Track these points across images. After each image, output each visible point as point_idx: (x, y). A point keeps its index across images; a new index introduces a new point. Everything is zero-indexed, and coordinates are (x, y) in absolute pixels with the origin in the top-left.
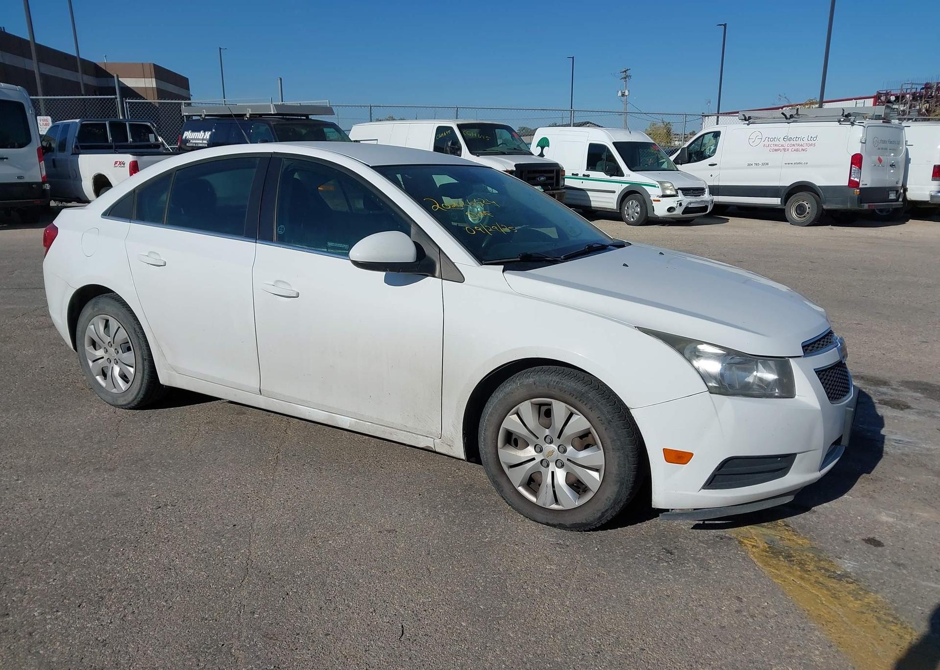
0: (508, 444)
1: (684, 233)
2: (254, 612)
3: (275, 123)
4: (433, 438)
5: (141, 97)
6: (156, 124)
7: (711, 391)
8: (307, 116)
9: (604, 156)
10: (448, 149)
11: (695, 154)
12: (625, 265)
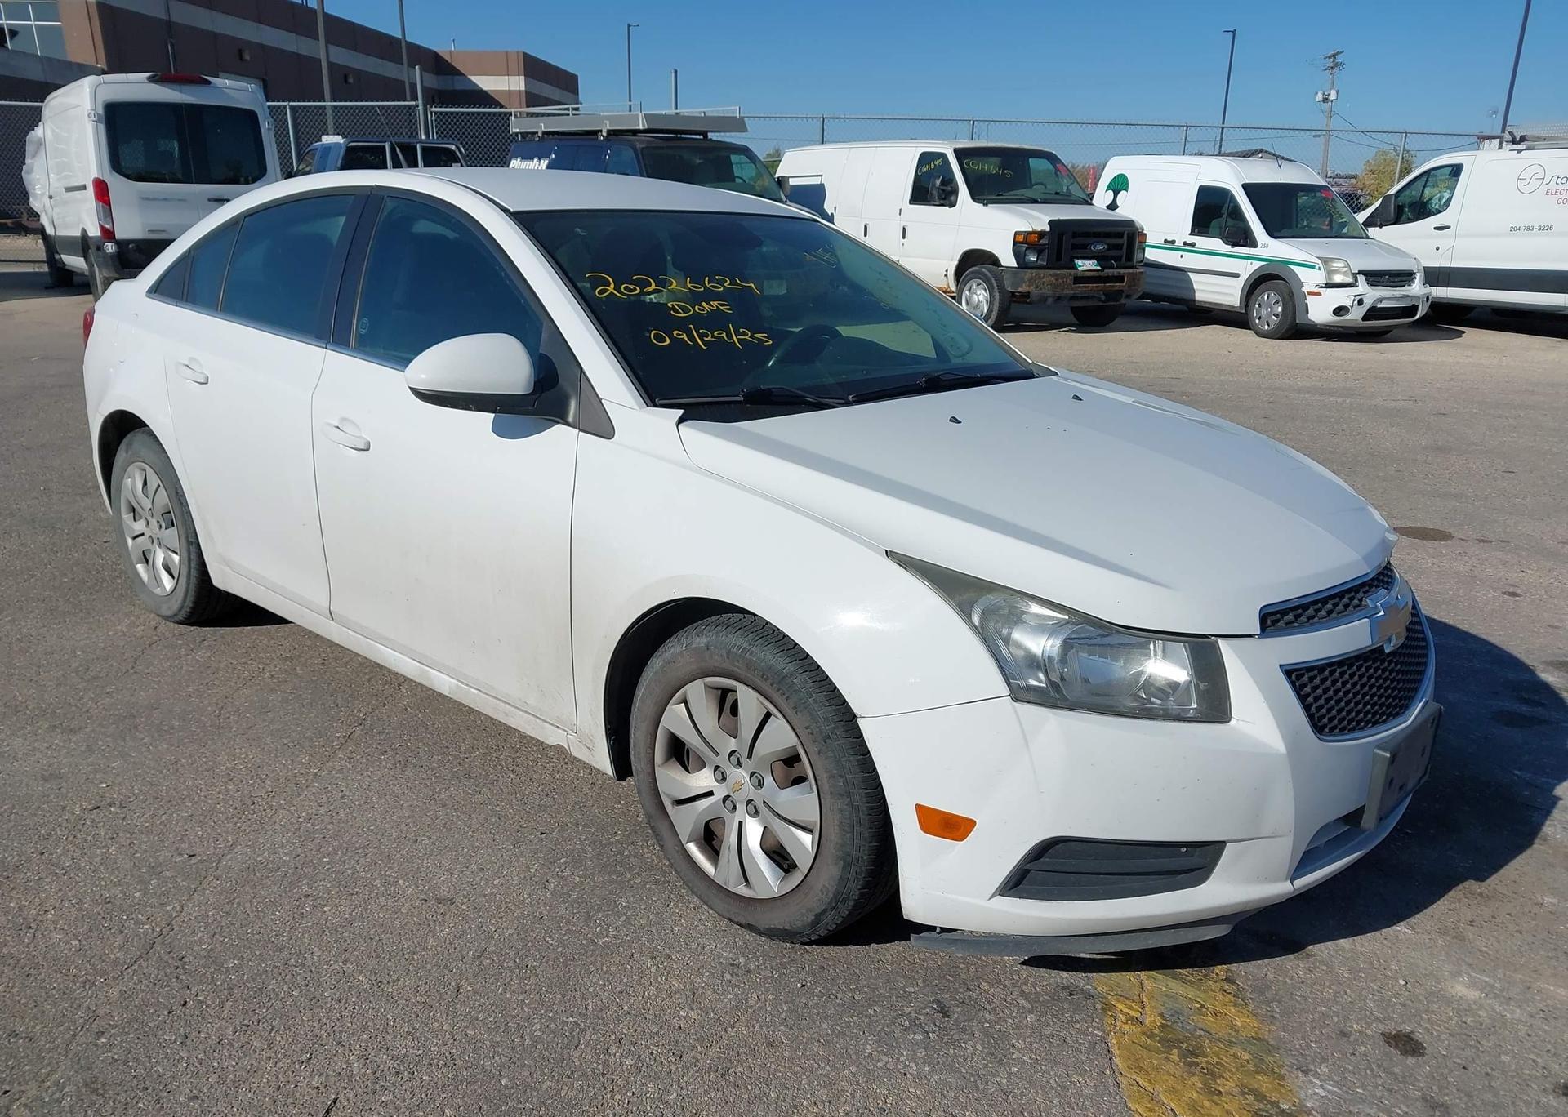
0: (674, 759)
1: (1360, 355)
2: (103, 1033)
3: (644, 146)
4: (566, 731)
5: (496, 103)
6: (464, 147)
7: (1020, 694)
8: (704, 134)
9: (1225, 211)
10: (935, 192)
11: (1410, 207)
12: (954, 420)
